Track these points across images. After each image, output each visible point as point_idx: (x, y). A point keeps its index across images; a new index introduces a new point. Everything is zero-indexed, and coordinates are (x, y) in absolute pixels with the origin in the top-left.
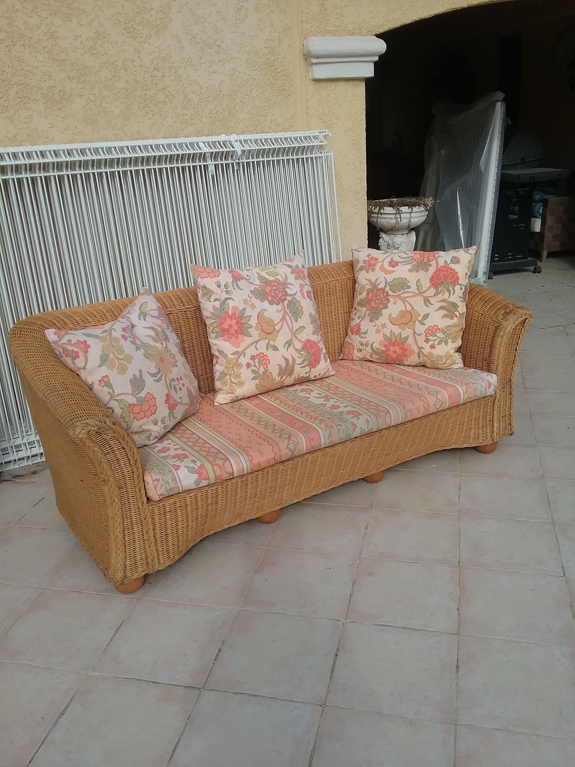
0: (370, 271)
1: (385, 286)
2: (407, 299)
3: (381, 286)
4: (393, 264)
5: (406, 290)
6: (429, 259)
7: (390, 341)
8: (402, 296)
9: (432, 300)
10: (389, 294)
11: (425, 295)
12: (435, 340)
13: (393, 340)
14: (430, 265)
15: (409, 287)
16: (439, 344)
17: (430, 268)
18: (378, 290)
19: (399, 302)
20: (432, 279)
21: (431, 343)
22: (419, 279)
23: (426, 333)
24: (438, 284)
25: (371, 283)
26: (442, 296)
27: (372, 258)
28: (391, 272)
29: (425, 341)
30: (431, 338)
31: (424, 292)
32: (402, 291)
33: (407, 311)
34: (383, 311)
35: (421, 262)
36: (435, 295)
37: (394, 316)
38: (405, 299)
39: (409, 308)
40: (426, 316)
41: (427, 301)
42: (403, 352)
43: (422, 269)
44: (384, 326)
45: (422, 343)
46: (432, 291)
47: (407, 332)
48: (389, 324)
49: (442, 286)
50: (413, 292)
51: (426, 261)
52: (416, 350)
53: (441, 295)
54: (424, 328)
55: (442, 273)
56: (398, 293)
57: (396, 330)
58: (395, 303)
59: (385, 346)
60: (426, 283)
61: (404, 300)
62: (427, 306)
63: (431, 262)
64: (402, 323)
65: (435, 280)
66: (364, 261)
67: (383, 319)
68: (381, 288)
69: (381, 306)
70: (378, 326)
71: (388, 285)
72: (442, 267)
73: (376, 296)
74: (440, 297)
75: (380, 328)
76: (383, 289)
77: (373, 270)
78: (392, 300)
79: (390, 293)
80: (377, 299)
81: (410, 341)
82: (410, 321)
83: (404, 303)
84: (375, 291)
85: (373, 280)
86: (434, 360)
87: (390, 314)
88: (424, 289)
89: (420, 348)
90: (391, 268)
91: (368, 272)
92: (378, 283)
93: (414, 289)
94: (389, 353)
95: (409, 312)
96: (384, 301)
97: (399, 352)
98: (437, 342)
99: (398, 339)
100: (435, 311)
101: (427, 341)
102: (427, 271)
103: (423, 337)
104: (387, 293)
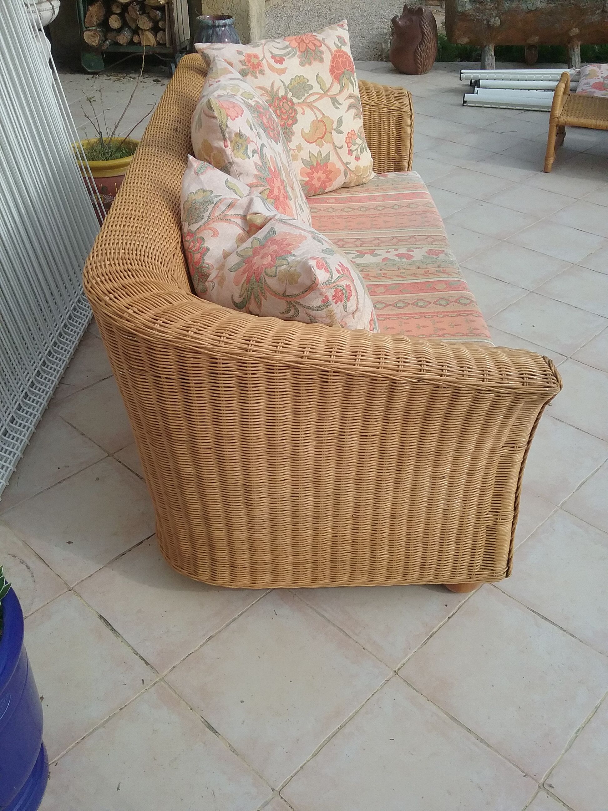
0: (258, 75)
1: (286, 93)
2: (314, 104)
3: (281, 93)
4: (278, 59)
5: (310, 92)
6: (315, 45)
7: (312, 167)
8: (308, 101)
9: (340, 99)
10: (295, 102)
11: (330, 93)
12: (357, 149)
13: (315, 164)
14: (322, 53)
15: (311, 87)
16: (362, 153)
17: (324, 56)
18: (279, 98)
19: (307, 110)
20: (332, 71)
21: (354, 154)
22: (318, 75)
23: (347, 143)
24: (340, 76)
25: (267, 92)
26: (348, 90)
27: (249, 56)
28: (282, 72)
29: (349, 154)
30: (354, 148)
31: (328, 89)
32: (306, 95)
33: (319, 121)
34: (294, 127)
35: (306, 50)
36: (341, 91)
37: (307, 131)
38: (312, 104)
39: (320, 116)
40: (340, 121)
41: (334, 101)
42: (327, 176)
43: (315, 60)
44: (299, 148)
45: (346, 158)
46: (336, 88)
47: (326, 148)
48: (304, 144)
49: (345, 77)
50: (318, 94)
51: (314, 49)
52: (342, 168)
53: (346, 90)
54: (343, 137)
55: (340, 60)
56: (303, 98)
57: (314, 149)
58: (303, 113)
59: (308, 174)
60: (327, 78)
61: (311, 106)
62: (337, 108)
63: (320, 48)
64: (318, 138)
65: (336, 72)
66: (241, 61)
67: (297, 140)
68: (282, 96)
69: (290, 122)
70: (294, 150)
71: (288, 90)
72: (336, 51)
73: (281, 109)
74: (346, 93)
75: (296, 152)
76: (285, 97)
77: (262, 72)
78: (299, 110)
79: (295, 100)
80: (282, 112)
81: (333, 159)
82: (325, 133)
83: (313, 110)
84: (277, 102)
85: (269, 88)
86: (361, 175)
87: (303, 130)
88: (328, 86)
89: (346, 164)
90: (278, 66)
91: (256, 77)
92: (275, 90)
93: (317, 89)
94: (313, 182)
95: (321, 121)
96: (291, 114)
97: (323, 177)
98: (359, 150)
99: (319, 161)
100: (346, 112)
101: (350, 152)
102: (321, 60)
103: (346, 149)
104: (291, 101)
